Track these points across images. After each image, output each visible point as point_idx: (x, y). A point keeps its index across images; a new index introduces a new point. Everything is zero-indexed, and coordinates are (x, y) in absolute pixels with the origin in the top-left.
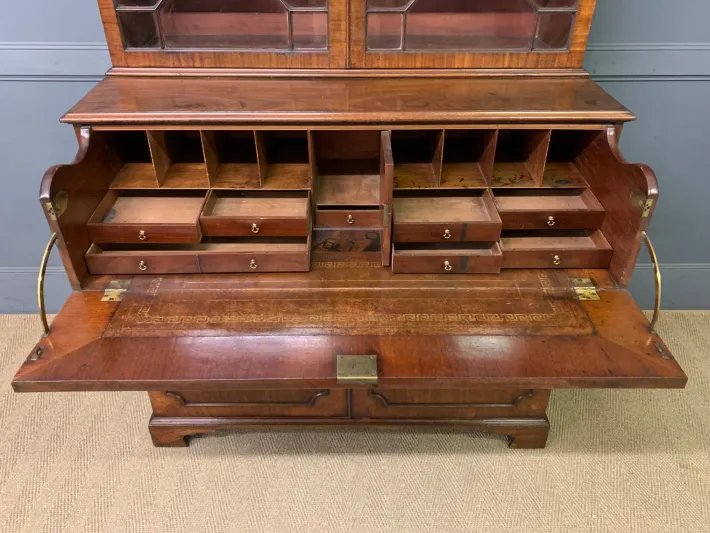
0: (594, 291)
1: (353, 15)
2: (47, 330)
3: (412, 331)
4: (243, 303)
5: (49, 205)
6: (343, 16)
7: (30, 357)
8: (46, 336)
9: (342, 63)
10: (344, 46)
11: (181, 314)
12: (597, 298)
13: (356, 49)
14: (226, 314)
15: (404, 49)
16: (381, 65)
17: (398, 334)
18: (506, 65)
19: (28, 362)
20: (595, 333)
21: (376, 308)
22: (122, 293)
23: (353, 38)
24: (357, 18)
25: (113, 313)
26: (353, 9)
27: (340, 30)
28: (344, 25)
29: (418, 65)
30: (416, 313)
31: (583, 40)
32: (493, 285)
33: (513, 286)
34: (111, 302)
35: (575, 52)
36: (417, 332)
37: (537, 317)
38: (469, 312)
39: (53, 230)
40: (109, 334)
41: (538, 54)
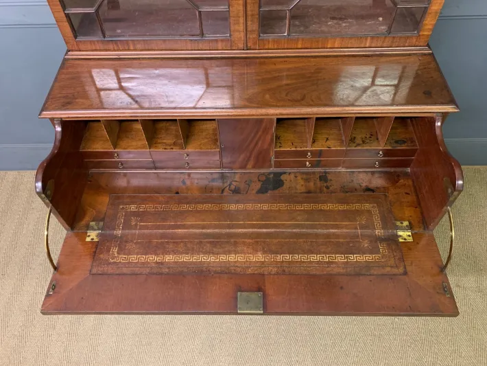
0: (410, 234)
1: (249, 13)
2: (55, 268)
3: (286, 270)
4: (177, 243)
5: (43, 196)
6: (241, 13)
7: (48, 291)
8: (55, 272)
9: (241, 46)
10: (242, 35)
11: (137, 254)
12: (410, 239)
13: (251, 36)
14: (166, 254)
15: (289, 35)
16: (270, 46)
17: (277, 274)
18: (367, 45)
19: (48, 296)
20: (405, 273)
21: (263, 249)
22: (99, 234)
23: (249, 29)
24: (252, 15)
25: (95, 252)
26: (249, 8)
27: (238, 23)
28: (242, 20)
29: (300, 46)
30: (289, 254)
31: (430, 27)
32: (342, 228)
33: (356, 228)
34: (92, 242)
35: (423, 35)
36: (290, 271)
37: (368, 258)
38: (325, 253)
39: (48, 207)
40: (94, 271)
41: (394, 37)
